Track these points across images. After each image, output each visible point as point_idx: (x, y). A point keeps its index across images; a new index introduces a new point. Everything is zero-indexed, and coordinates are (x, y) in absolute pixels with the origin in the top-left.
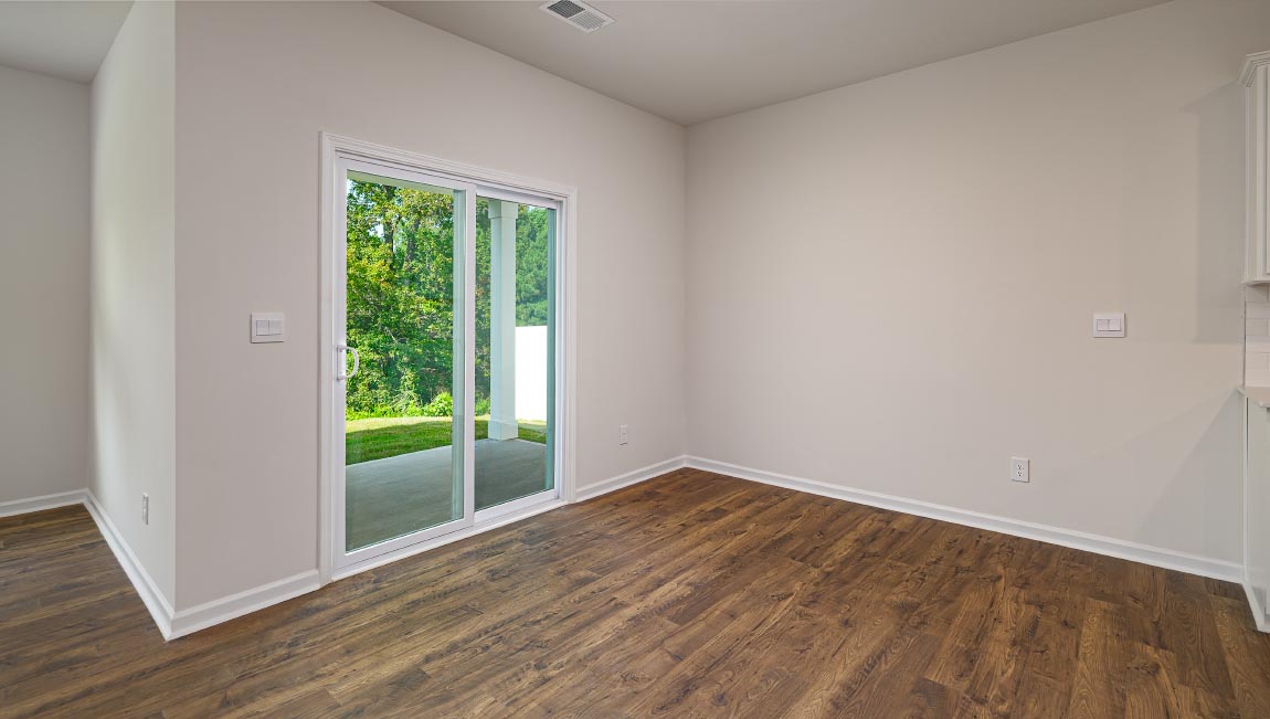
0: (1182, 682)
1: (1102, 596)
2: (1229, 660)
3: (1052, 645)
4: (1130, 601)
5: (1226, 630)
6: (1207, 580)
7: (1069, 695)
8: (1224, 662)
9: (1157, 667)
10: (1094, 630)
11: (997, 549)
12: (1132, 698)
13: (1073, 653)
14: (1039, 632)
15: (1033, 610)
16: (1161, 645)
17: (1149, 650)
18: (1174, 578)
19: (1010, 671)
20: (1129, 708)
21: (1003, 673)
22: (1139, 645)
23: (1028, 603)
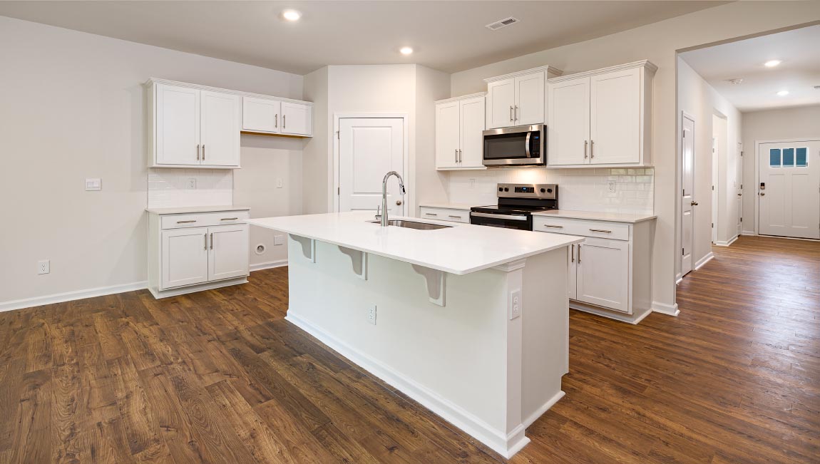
0: (137, 322)
1: (98, 311)
2: (150, 310)
3: (84, 334)
4: (110, 308)
5: (147, 303)
6: (136, 291)
7: (100, 344)
8: (149, 312)
9: (128, 323)
10: (99, 322)
11: (34, 314)
12: (123, 334)
13: (95, 333)
14: (76, 333)
15: (68, 328)
16: (127, 316)
17: (123, 319)
18: (124, 295)
19: (70, 350)
20: (123, 338)
21: (67, 352)
22: (119, 320)
23: (65, 326)
